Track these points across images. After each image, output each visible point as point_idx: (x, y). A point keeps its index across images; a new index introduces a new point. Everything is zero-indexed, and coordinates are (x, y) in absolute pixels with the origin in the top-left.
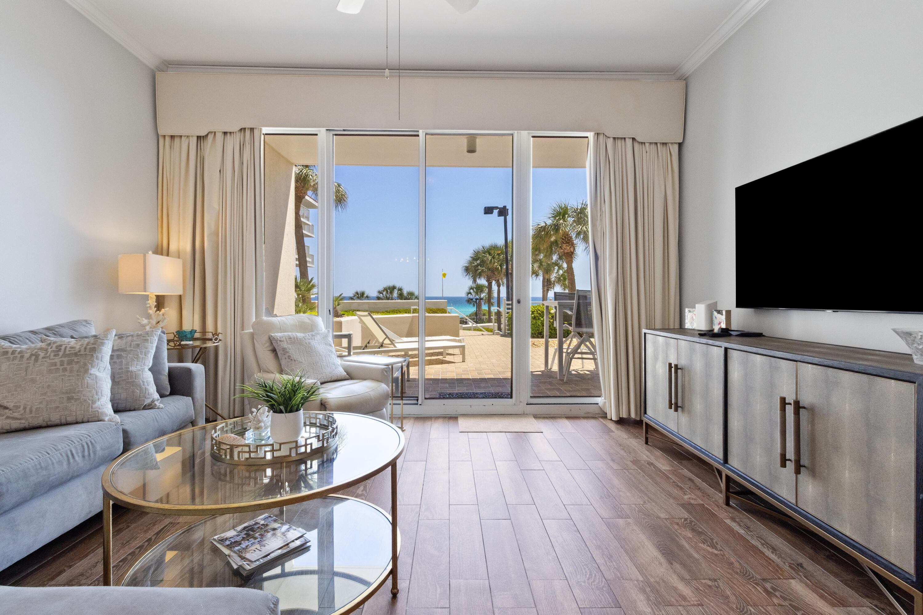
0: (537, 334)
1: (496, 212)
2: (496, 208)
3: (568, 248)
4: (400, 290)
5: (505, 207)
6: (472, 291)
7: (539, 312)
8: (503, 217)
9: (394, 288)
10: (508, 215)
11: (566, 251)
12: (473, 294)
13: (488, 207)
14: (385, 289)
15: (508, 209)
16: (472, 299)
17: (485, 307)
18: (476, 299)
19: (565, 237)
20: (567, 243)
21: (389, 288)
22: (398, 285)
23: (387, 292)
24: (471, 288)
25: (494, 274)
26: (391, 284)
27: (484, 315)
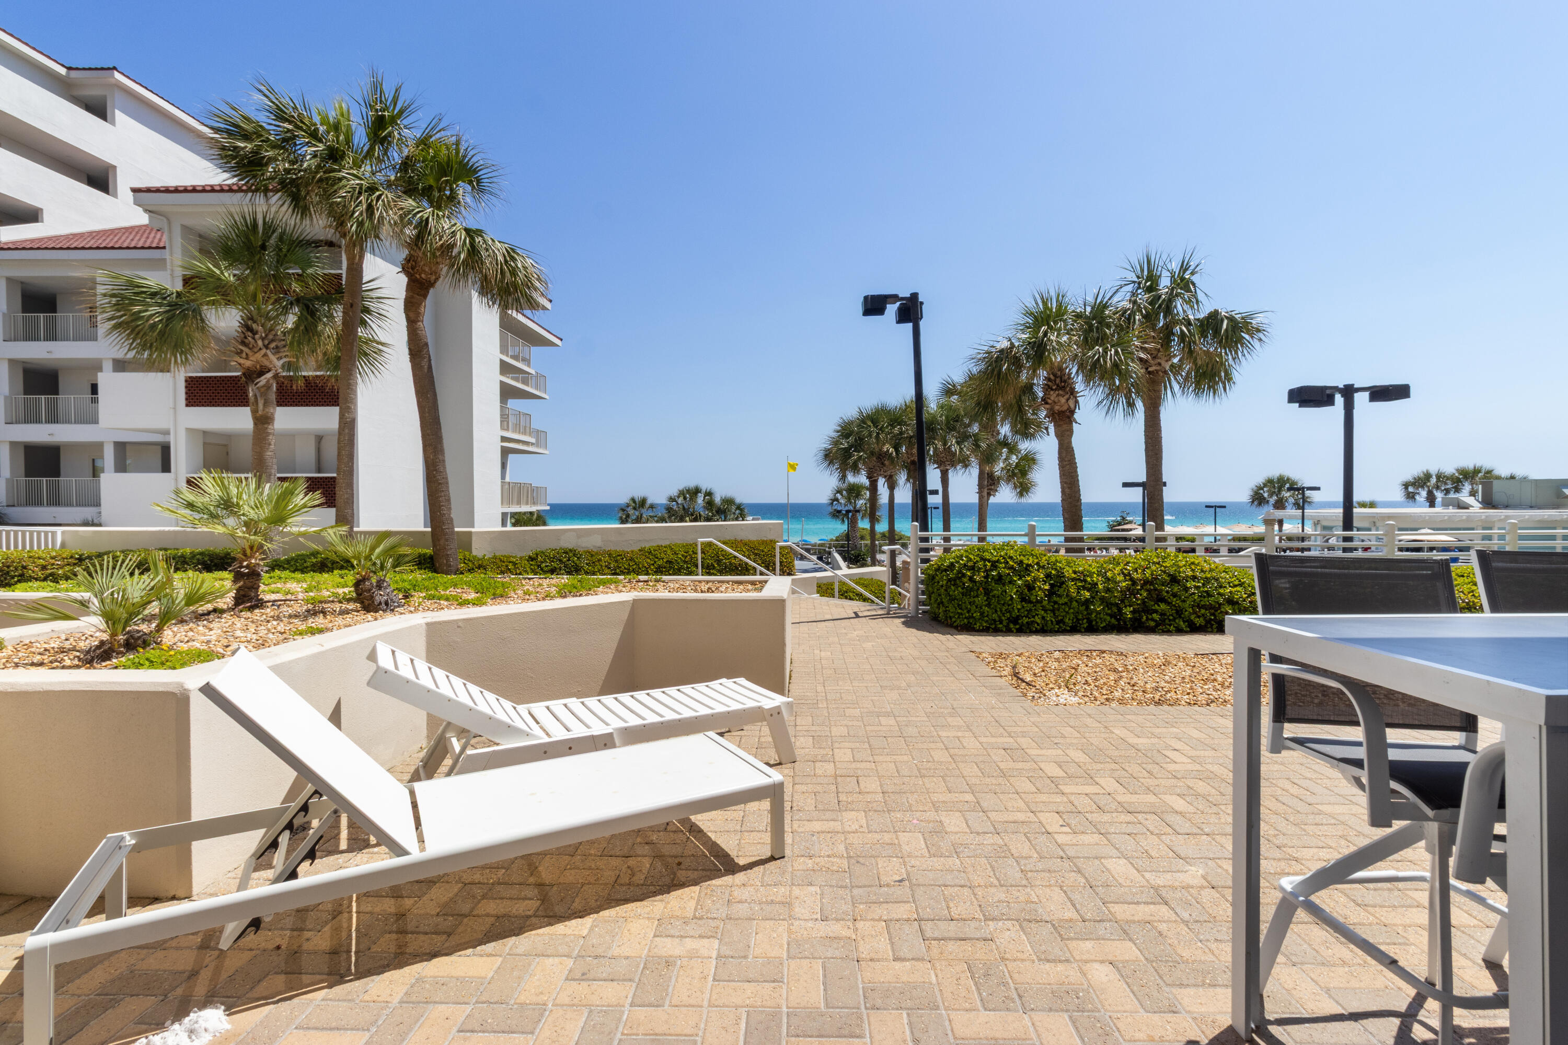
0: (1005, 623)
1: (892, 309)
2: (894, 298)
3: (1063, 400)
4: (709, 494)
5: (914, 296)
6: (839, 496)
7: (1011, 563)
8: (910, 325)
9: (697, 491)
10: (922, 317)
11: (1057, 408)
12: (842, 501)
13: (872, 296)
14: (682, 493)
15: (922, 303)
16: (839, 512)
17: (864, 524)
18: (848, 512)
19: (1055, 375)
20: (1059, 388)
21: (688, 491)
22: (704, 487)
23: (685, 498)
24: (839, 491)
25: (883, 464)
26: (691, 484)
27: (862, 538)
